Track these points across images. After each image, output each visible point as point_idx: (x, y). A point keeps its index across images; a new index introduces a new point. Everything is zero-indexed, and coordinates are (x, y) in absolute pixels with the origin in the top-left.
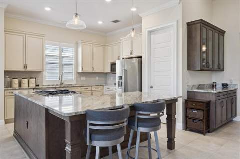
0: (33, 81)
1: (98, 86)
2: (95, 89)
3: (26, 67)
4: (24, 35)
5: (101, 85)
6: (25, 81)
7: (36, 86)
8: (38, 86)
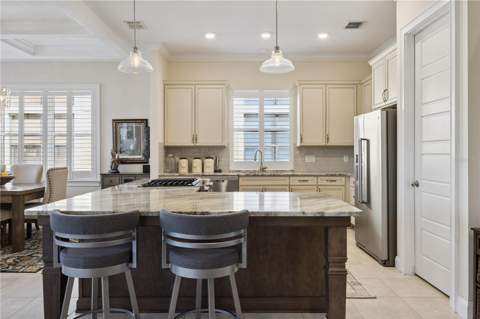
0: (210, 163)
1: (335, 175)
2: (325, 183)
3: (195, 139)
4: (193, 87)
5: (340, 175)
6: (197, 163)
7: (215, 171)
8: (220, 171)
